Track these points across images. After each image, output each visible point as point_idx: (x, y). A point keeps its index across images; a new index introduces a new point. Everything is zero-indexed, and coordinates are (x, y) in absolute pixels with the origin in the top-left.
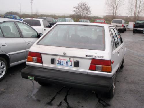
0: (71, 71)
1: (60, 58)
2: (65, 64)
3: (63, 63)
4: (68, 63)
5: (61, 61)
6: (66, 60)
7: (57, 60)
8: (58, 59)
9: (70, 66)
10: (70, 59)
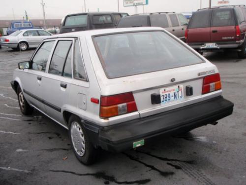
0: (182, 106)
1: (165, 90)
2: (173, 97)
3: (170, 97)
4: (177, 93)
5: (167, 94)
6: (174, 90)
7: (161, 94)
8: (163, 93)
9: (180, 98)
10: (179, 87)
